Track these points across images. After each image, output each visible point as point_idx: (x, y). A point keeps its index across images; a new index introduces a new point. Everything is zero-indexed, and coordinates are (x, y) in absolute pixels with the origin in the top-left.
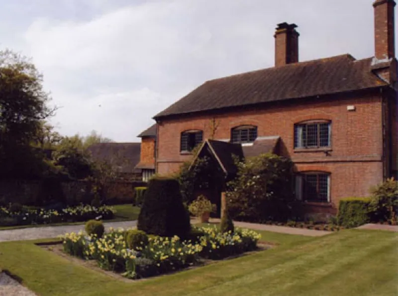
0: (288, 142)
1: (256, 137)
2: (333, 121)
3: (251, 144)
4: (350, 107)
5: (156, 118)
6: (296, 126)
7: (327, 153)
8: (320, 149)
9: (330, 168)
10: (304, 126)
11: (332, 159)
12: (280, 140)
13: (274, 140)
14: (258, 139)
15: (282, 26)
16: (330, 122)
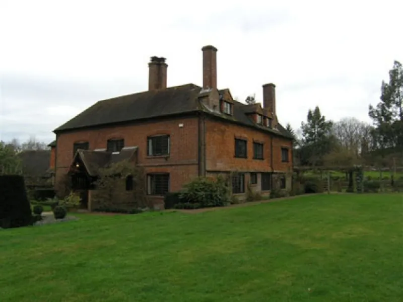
0: (143, 151)
1: (123, 147)
2: (171, 136)
3: (118, 153)
4: (181, 125)
5: (56, 132)
6: (148, 138)
7: (166, 159)
8: (163, 156)
9: (169, 170)
10: (152, 138)
11: (169, 164)
12: (137, 149)
13: (134, 149)
14: (125, 148)
15: (154, 59)
16: (169, 136)
